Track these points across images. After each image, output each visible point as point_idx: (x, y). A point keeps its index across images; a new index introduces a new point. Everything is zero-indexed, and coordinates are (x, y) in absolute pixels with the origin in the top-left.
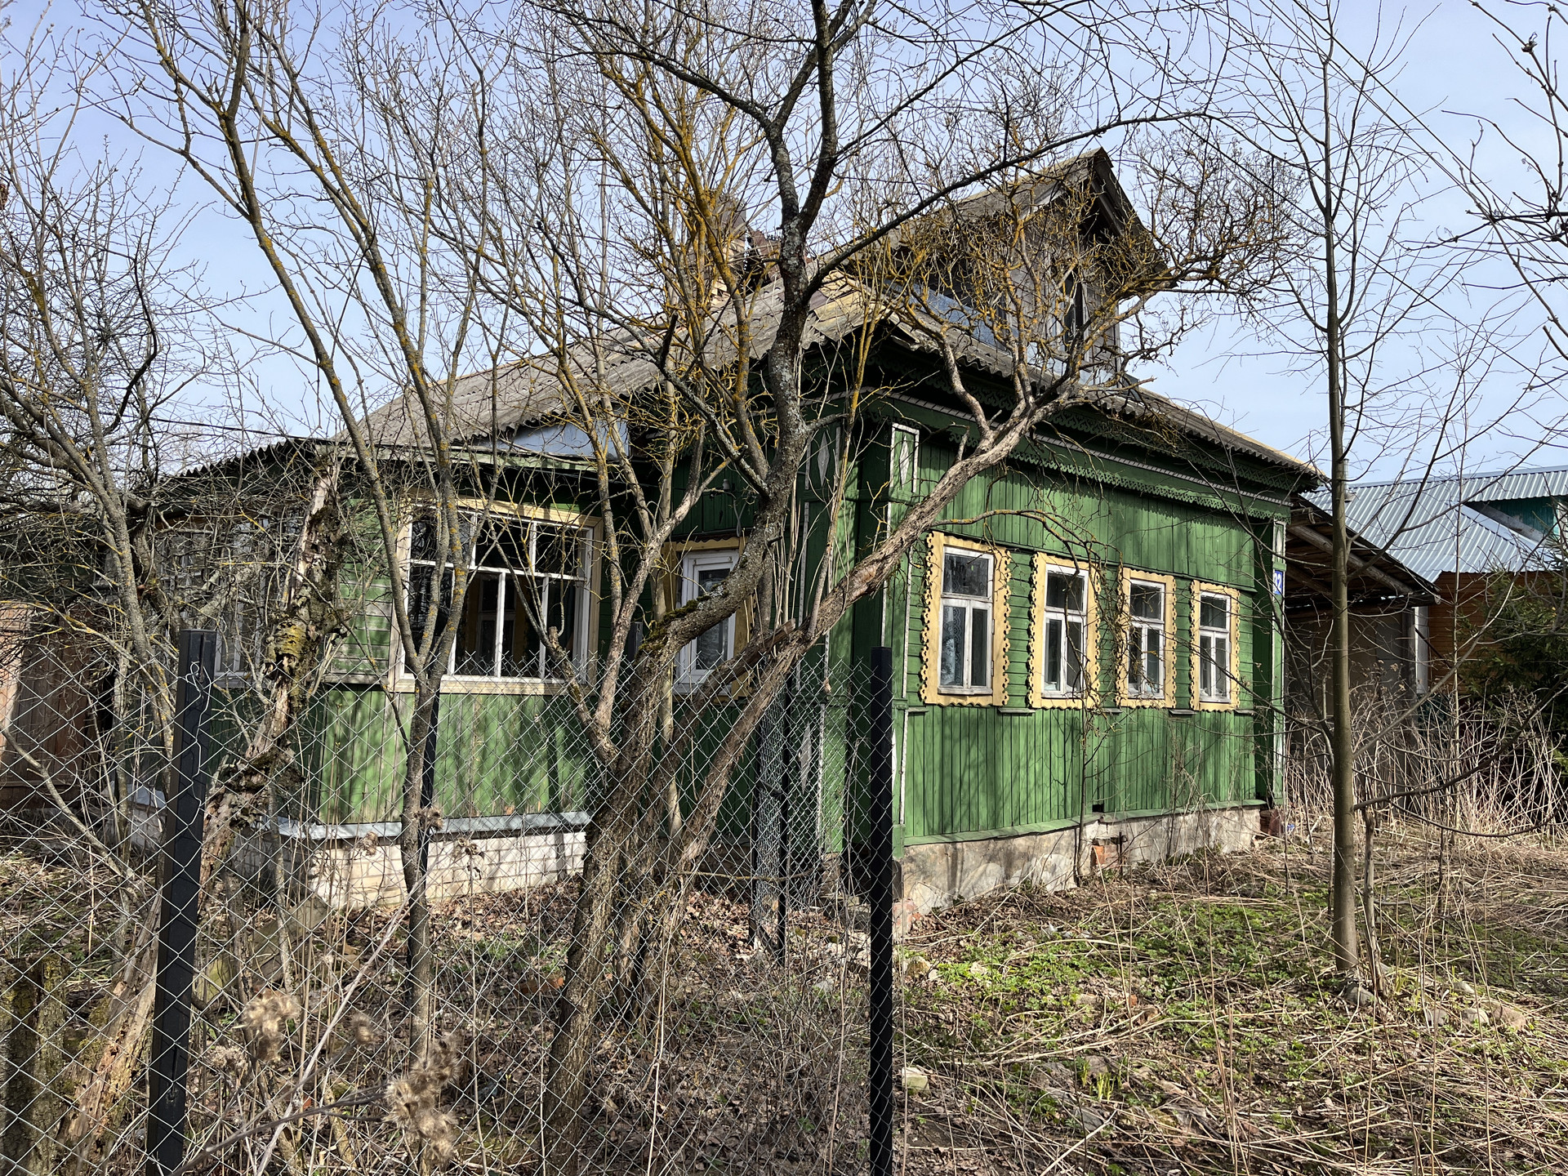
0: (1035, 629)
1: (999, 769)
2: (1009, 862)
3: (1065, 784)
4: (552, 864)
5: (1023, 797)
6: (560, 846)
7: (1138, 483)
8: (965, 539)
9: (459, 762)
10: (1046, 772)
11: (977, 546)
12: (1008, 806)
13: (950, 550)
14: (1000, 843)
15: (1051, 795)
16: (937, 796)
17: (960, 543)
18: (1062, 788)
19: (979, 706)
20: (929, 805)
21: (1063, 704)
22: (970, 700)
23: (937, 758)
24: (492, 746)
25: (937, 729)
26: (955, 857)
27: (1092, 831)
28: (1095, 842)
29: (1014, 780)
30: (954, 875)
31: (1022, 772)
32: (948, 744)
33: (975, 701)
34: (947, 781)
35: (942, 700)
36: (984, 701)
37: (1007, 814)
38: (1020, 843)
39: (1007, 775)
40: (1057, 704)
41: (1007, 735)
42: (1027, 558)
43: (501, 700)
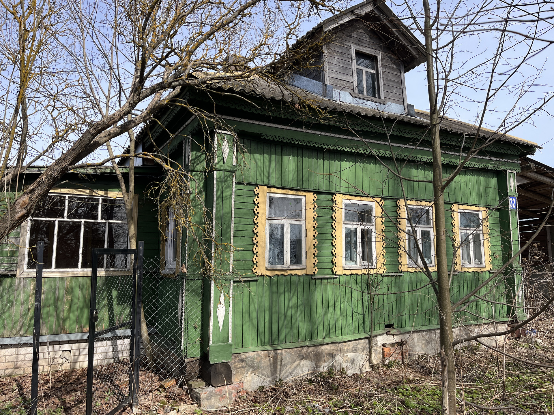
0: (337, 233)
1: (314, 308)
2: (317, 358)
3: (363, 314)
4: (110, 354)
5: (332, 322)
6: (114, 346)
7: (405, 155)
8: (283, 188)
9: (56, 308)
10: (349, 309)
11: (291, 192)
12: (321, 328)
13: (272, 195)
14: (311, 349)
15: (353, 321)
16: (267, 325)
17: (280, 191)
18: (361, 317)
19: (297, 275)
20: (261, 329)
21: (360, 272)
22: (289, 272)
23: (267, 304)
24: (76, 301)
25: (266, 288)
26: (275, 358)
27: (381, 340)
28: (384, 345)
29: (325, 313)
30: (275, 368)
31: (331, 309)
32: (275, 297)
33: (293, 272)
34: (275, 317)
35: (269, 273)
36: (299, 273)
37: (321, 331)
38: (326, 348)
39: (320, 311)
40: (354, 272)
41: (319, 289)
42: (329, 197)
43: (81, 279)
